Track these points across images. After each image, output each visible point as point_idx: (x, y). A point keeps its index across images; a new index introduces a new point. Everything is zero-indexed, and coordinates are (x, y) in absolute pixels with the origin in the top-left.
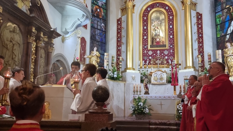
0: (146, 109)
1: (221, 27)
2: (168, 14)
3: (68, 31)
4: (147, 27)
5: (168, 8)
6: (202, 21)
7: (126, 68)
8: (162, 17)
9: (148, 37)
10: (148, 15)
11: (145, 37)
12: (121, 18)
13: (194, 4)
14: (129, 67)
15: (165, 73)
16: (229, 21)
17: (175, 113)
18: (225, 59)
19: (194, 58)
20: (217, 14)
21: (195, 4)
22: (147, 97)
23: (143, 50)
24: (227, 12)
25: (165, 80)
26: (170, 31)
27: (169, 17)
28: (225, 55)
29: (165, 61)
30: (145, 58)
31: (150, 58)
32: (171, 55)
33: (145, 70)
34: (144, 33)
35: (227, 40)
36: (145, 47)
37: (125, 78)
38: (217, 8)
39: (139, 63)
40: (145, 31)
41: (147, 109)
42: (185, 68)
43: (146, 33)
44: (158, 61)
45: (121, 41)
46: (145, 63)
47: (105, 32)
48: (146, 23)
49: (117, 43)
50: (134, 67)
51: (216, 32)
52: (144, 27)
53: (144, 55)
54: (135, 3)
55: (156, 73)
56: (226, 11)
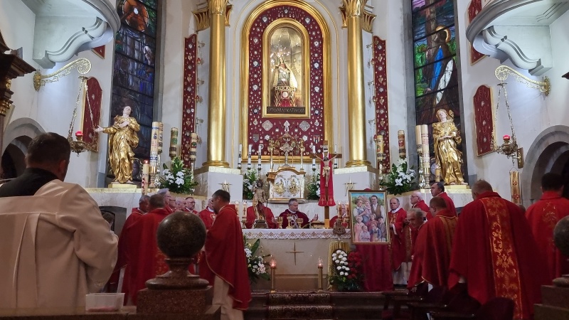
0: (259, 264)
1: (424, 74)
2: (311, 36)
3: (53, 58)
4: (261, 62)
5: (311, 21)
6: (385, 57)
7: (208, 163)
8: (296, 41)
9: (261, 87)
10: (262, 33)
11: (255, 87)
12: (195, 36)
13: (368, 16)
14: (213, 158)
15: (302, 176)
16: (443, 62)
17: (327, 270)
18: (435, 146)
19: (368, 142)
20: (418, 44)
21: (371, 18)
22: (261, 234)
23: (249, 117)
24: (437, 41)
25: (302, 192)
26: (314, 76)
27: (313, 42)
28: (435, 136)
29: (302, 146)
30: (256, 138)
31: (267, 137)
32: (316, 133)
33: (254, 168)
34: (253, 78)
35: (437, 102)
36: (256, 111)
37: (205, 186)
38: (416, 30)
39: (241, 150)
40: (256, 73)
41: (262, 266)
42: (349, 164)
43: (258, 77)
44: (286, 145)
45: (194, 94)
46: (253, 151)
47: (153, 68)
48: (258, 52)
49: (185, 99)
50: (227, 161)
51: (415, 84)
52: (253, 61)
53: (252, 130)
54: (231, 3)
55: (281, 176)
56: (435, 37)
